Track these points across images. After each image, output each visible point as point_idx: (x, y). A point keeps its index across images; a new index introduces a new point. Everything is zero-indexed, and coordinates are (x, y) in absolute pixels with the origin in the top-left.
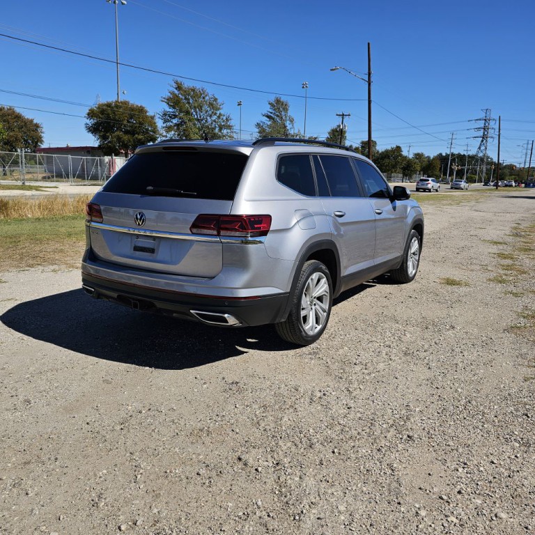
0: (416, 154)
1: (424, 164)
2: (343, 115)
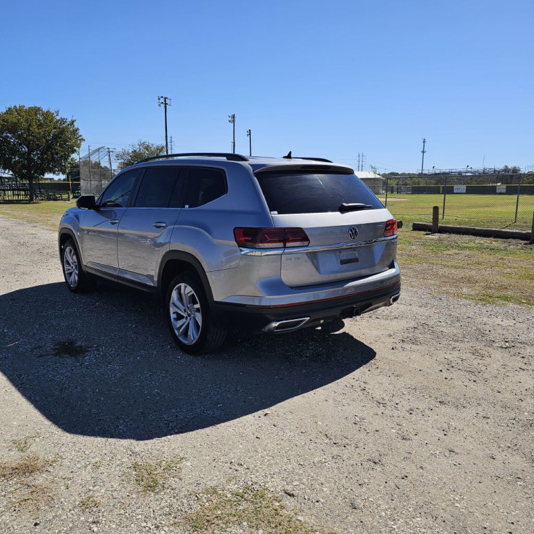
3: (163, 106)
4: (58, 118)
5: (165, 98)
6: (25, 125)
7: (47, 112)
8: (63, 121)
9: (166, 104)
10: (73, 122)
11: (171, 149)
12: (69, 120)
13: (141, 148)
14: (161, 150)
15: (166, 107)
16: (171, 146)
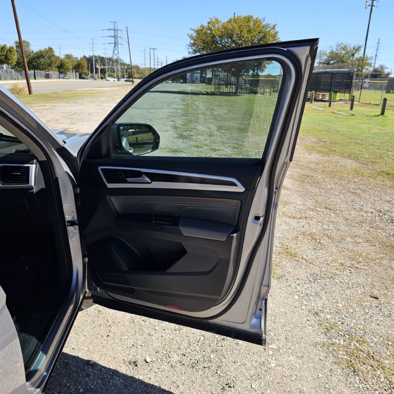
0: (66, 55)
1: (75, 64)
3: (370, 8)
4: (264, 23)
6: (237, 31)
7: (256, 19)
8: (267, 26)
9: (372, 6)
10: (274, 27)
11: (377, 50)
12: (272, 25)
13: (338, 48)
14: (358, 50)
15: (371, 10)
16: (378, 47)
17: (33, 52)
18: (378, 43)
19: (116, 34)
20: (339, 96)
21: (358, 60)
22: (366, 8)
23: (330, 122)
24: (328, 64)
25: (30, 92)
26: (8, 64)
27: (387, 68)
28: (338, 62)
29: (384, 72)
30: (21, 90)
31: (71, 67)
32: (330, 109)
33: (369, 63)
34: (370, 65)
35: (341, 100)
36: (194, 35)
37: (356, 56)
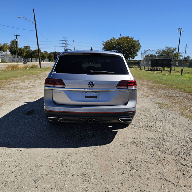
0: (44, 52)
1: (48, 55)
2: (16, 35)
4: (134, 40)
5: (181, 29)
7: (130, 38)
8: (135, 40)
9: (181, 31)
10: (138, 41)
11: (186, 49)
12: (137, 40)
13: (166, 49)
14: (175, 49)
15: (181, 33)
16: (186, 48)
17: (32, 50)
18: (186, 46)
19: (66, 42)
20: (166, 69)
21: (175, 54)
22: (178, 32)
23: (161, 77)
24: (162, 56)
25: (40, 67)
26: (22, 55)
27: (191, 57)
28: (166, 55)
29: (190, 59)
30: (37, 66)
31: (47, 57)
32: (162, 73)
33: (180, 55)
34: (181, 56)
35: (167, 70)
36: (105, 44)
37: (174, 52)
